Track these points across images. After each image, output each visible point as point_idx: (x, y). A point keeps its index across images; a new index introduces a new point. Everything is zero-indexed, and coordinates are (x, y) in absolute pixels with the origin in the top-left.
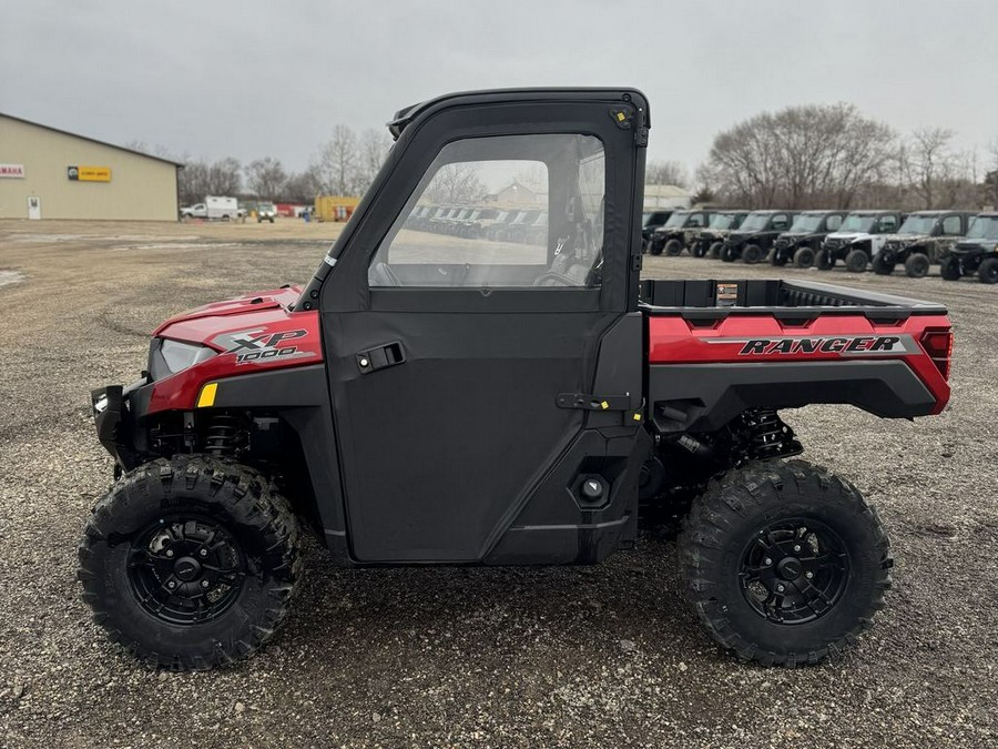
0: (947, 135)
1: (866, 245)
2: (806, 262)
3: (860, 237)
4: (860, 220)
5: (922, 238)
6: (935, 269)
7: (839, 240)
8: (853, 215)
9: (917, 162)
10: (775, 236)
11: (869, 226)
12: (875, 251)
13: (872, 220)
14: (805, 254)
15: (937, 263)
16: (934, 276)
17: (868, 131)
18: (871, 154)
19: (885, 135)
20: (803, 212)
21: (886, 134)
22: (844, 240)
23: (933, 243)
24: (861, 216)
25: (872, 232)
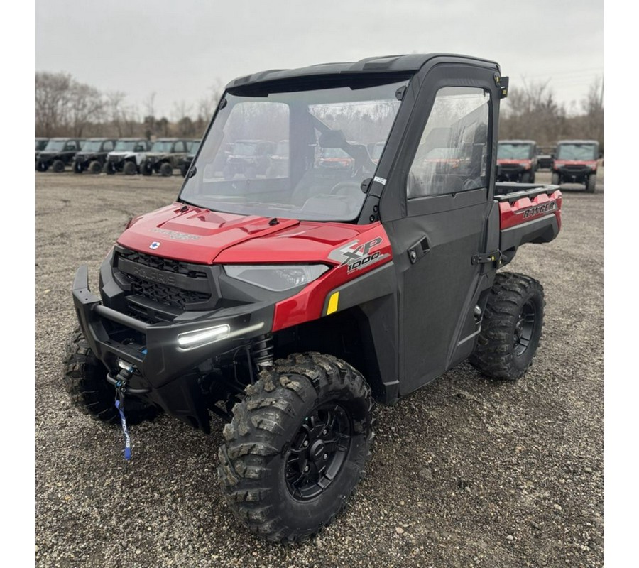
0: (123, 95)
1: (133, 159)
2: (97, 170)
3: (129, 154)
4: (125, 144)
5: (166, 154)
6: (176, 171)
7: (117, 157)
8: (121, 141)
9: (109, 110)
10: (73, 155)
11: (133, 148)
12: (138, 162)
13: (133, 144)
14: (96, 165)
15: (176, 168)
16: (177, 175)
17: (84, 90)
18: (89, 104)
19: (94, 93)
20: (88, 139)
21: (96, 92)
22: (120, 156)
23: (172, 158)
24: (126, 142)
25: (135, 150)
